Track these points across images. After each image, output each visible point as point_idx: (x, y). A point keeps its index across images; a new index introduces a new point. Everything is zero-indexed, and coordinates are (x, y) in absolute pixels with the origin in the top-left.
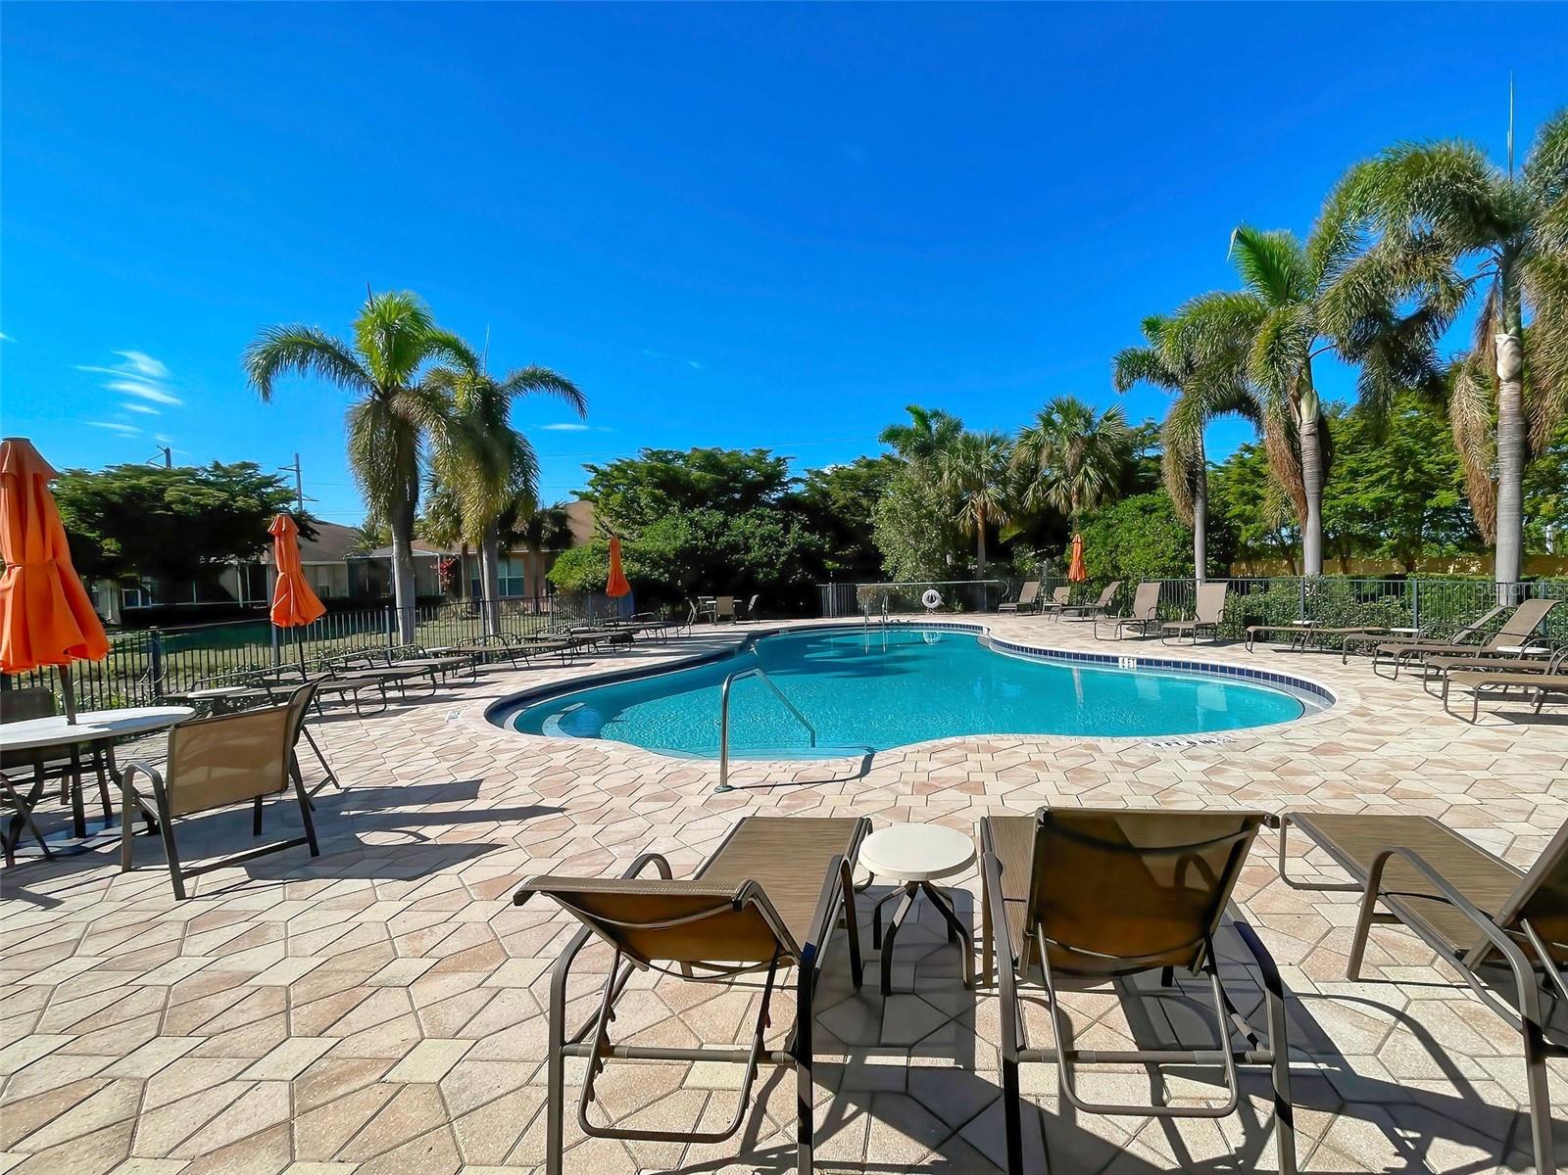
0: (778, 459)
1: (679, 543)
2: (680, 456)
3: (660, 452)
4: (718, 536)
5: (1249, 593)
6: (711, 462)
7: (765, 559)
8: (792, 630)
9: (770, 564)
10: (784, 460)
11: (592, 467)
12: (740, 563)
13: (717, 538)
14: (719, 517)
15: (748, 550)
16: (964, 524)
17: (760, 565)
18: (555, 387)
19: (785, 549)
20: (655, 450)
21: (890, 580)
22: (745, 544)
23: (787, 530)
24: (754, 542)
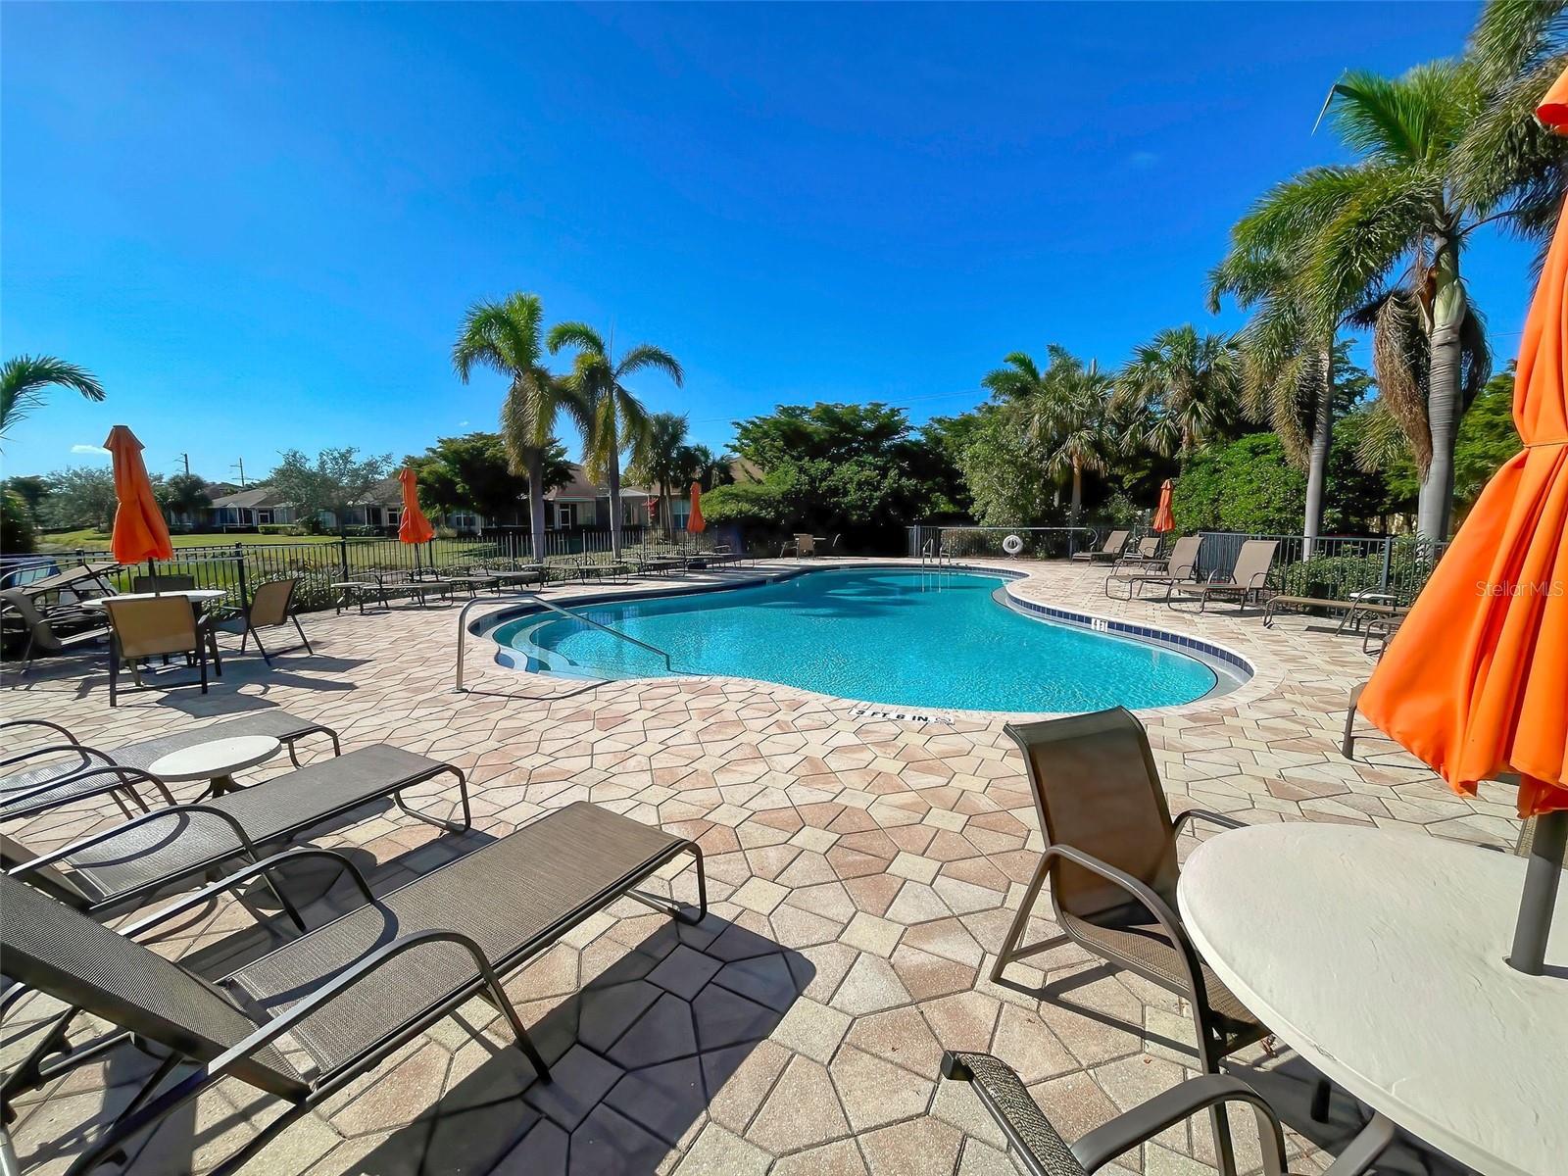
0: (892, 410)
1: (785, 488)
2: (804, 410)
3: (790, 408)
4: (821, 481)
5: (1338, 554)
6: (828, 415)
7: (859, 503)
8: (852, 566)
9: (863, 507)
10: (898, 410)
11: (738, 424)
12: (837, 505)
13: (820, 482)
14: (826, 465)
15: (846, 493)
16: (1054, 467)
17: (855, 507)
18: (660, 362)
19: (878, 493)
20: (786, 406)
21: (976, 523)
22: (845, 488)
23: (884, 476)
24: (851, 487)
